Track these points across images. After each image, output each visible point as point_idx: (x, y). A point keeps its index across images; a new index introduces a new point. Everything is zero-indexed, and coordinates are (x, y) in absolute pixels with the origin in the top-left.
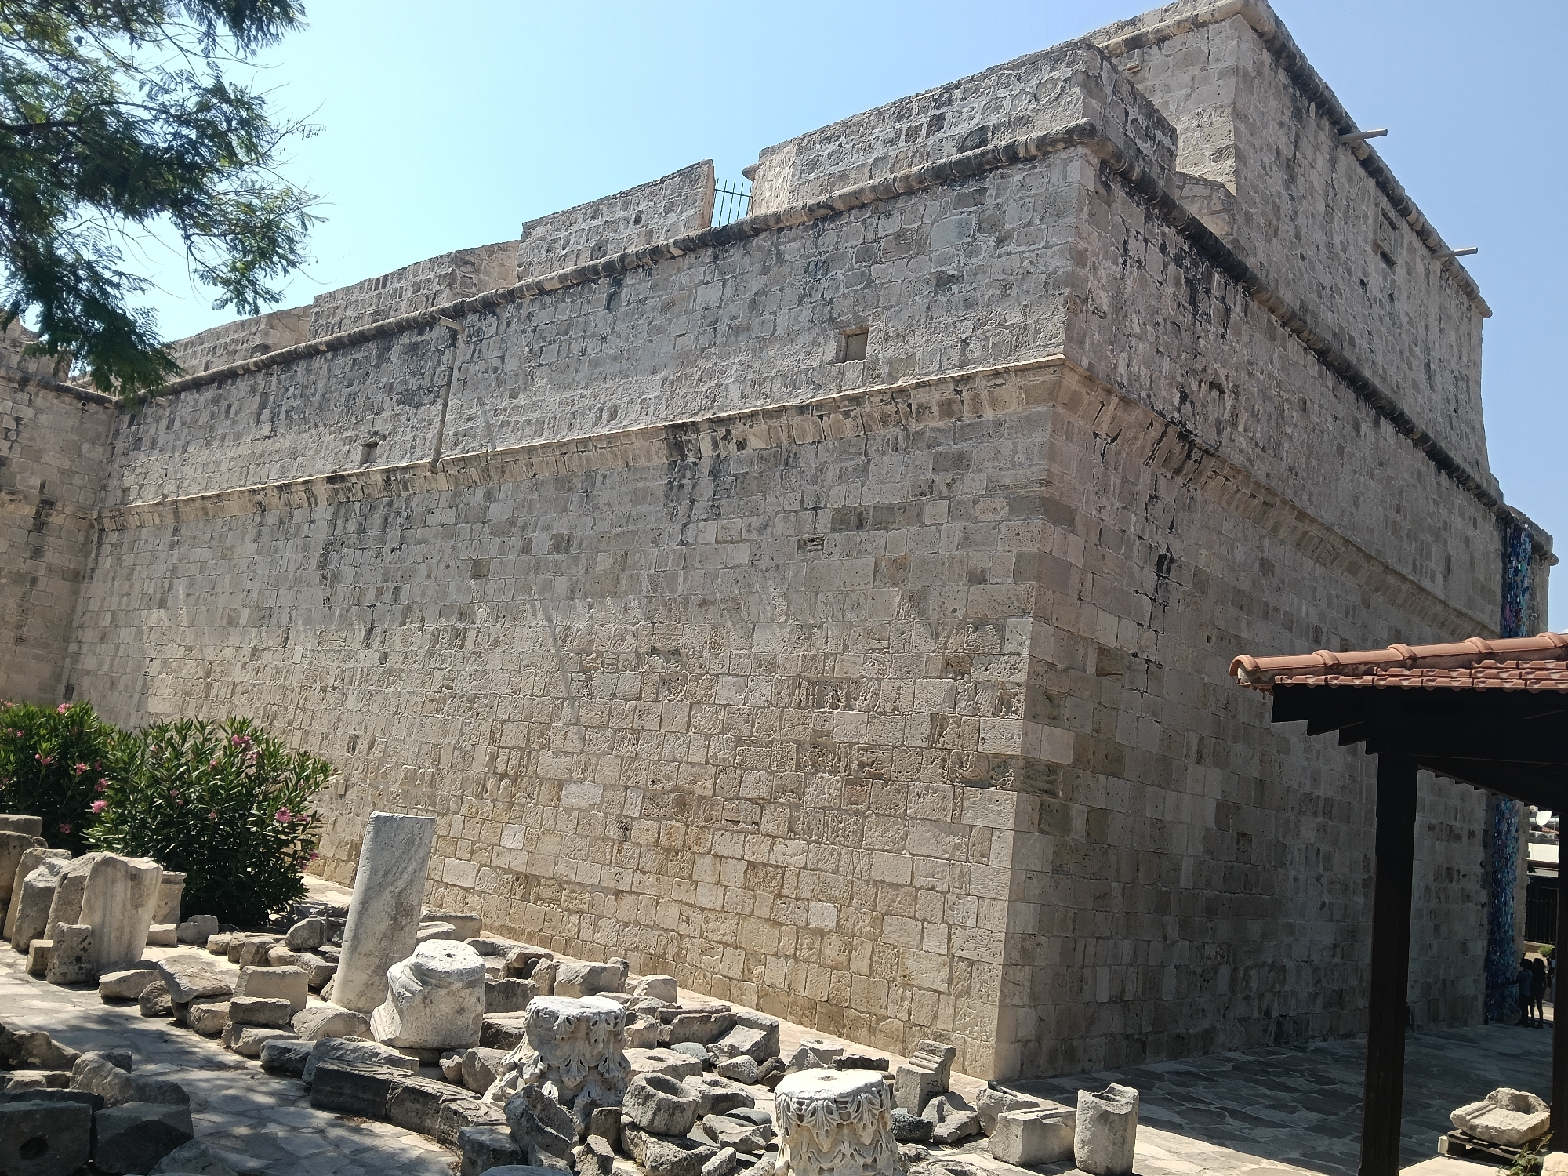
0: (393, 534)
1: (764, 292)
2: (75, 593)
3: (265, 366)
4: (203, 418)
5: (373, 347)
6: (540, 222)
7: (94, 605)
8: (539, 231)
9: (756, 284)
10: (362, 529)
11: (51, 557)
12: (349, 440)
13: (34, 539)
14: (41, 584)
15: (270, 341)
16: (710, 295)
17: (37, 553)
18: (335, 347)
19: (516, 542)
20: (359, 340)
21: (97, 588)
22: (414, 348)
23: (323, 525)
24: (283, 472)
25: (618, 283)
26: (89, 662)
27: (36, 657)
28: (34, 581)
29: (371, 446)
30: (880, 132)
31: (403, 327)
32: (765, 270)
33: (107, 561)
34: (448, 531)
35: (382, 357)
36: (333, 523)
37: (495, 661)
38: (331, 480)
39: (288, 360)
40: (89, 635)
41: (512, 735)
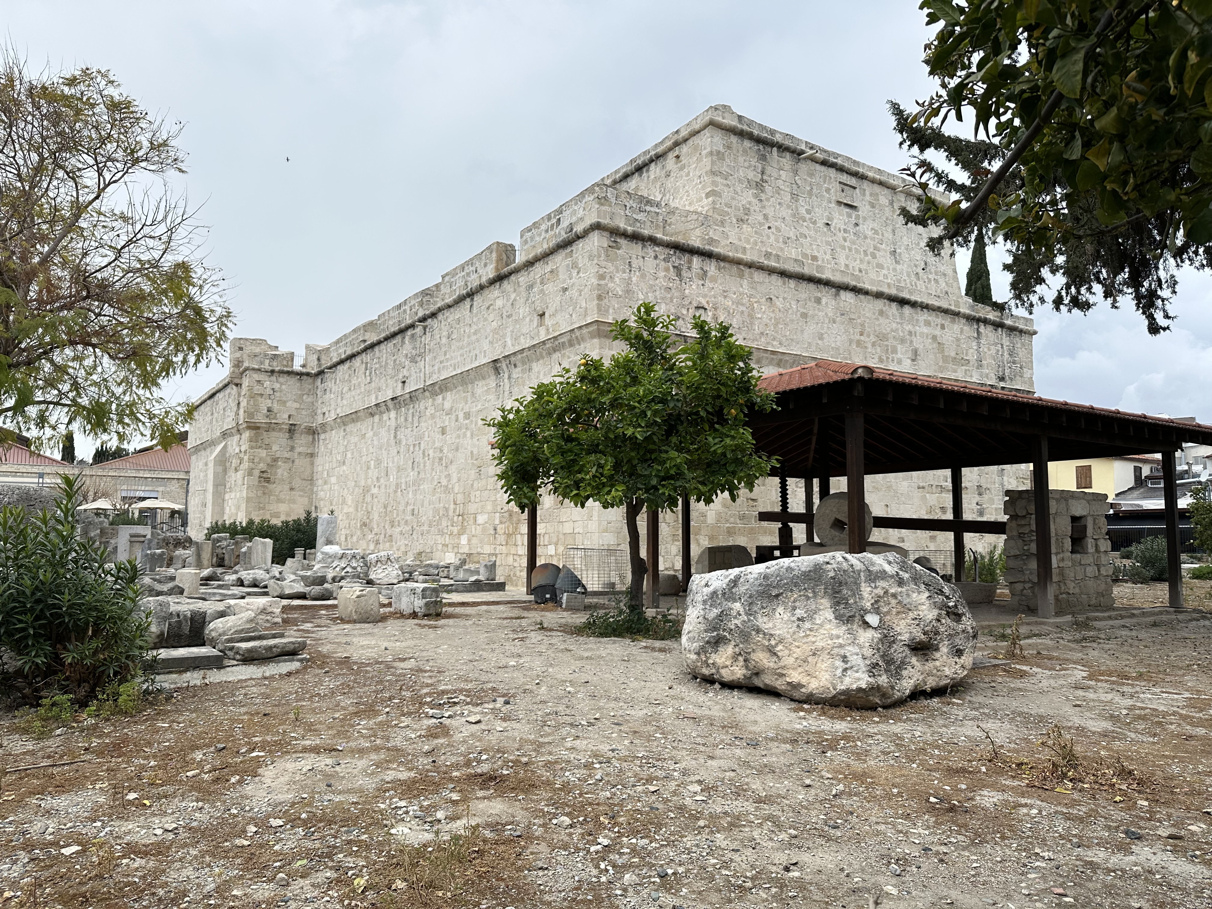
0: (416, 418)
1: (515, 300)
2: (312, 464)
3: (365, 350)
4: (347, 377)
5: (399, 337)
6: (447, 274)
7: (320, 469)
8: (447, 279)
9: (513, 296)
10: (406, 420)
11: (299, 449)
12: (396, 381)
13: (290, 442)
14: (297, 462)
15: (366, 338)
16: (499, 303)
17: (292, 449)
18: (387, 339)
19: (453, 417)
20: (394, 335)
21: (319, 461)
22: (413, 336)
23: (393, 420)
24: (377, 398)
25: (472, 300)
26: (321, 494)
27: (300, 496)
28: (293, 462)
29: (404, 382)
30: (543, 227)
31: (407, 328)
32: (515, 291)
33: (322, 448)
34: (433, 416)
35: (403, 342)
36: (396, 419)
37: (453, 469)
38: (392, 399)
39: (372, 346)
40: (320, 482)
41: (460, 498)
